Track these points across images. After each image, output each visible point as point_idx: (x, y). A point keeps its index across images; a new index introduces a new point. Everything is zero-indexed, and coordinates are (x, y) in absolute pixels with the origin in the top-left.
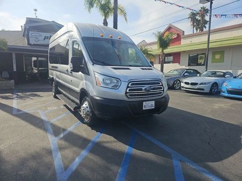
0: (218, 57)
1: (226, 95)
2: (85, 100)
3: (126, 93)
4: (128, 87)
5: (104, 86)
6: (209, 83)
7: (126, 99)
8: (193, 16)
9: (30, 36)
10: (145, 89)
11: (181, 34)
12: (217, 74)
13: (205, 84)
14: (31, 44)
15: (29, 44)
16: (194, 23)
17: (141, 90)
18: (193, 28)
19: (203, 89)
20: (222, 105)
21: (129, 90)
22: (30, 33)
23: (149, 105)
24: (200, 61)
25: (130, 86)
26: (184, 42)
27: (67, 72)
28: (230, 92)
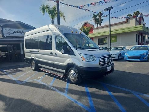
0: (113, 39)
1: (128, 59)
2: (72, 70)
3: (100, 63)
4: (100, 60)
5: (87, 60)
6: (117, 54)
7: (99, 67)
8: (95, 17)
9: (4, 31)
10: (107, 61)
11: (93, 27)
12: (118, 48)
13: (116, 54)
14: (5, 37)
15: (3, 36)
16: (95, 21)
17: (105, 61)
18: (95, 23)
19: (115, 58)
20: (129, 65)
21: (101, 62)
22: (4, 29)
23: (109, 69)
24: (104, 42)
25: (100, 59)
26: (94, 31)
27: (50, 54)
28: (129, 58)
